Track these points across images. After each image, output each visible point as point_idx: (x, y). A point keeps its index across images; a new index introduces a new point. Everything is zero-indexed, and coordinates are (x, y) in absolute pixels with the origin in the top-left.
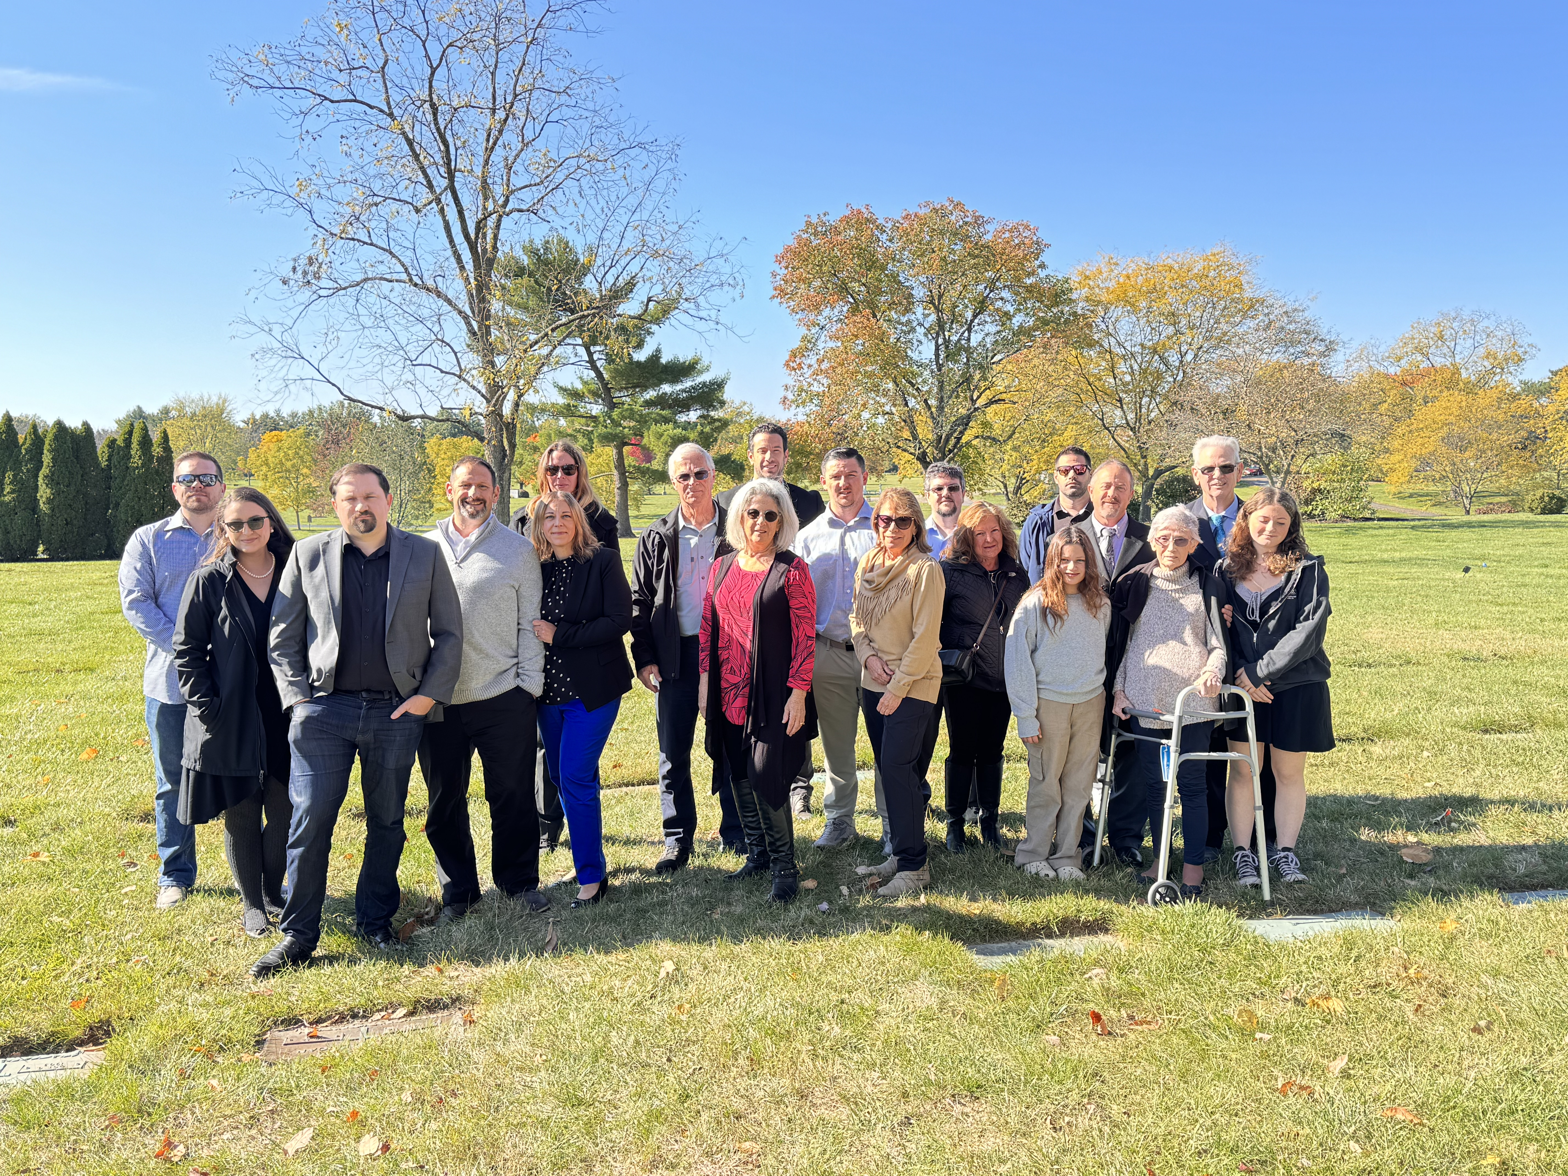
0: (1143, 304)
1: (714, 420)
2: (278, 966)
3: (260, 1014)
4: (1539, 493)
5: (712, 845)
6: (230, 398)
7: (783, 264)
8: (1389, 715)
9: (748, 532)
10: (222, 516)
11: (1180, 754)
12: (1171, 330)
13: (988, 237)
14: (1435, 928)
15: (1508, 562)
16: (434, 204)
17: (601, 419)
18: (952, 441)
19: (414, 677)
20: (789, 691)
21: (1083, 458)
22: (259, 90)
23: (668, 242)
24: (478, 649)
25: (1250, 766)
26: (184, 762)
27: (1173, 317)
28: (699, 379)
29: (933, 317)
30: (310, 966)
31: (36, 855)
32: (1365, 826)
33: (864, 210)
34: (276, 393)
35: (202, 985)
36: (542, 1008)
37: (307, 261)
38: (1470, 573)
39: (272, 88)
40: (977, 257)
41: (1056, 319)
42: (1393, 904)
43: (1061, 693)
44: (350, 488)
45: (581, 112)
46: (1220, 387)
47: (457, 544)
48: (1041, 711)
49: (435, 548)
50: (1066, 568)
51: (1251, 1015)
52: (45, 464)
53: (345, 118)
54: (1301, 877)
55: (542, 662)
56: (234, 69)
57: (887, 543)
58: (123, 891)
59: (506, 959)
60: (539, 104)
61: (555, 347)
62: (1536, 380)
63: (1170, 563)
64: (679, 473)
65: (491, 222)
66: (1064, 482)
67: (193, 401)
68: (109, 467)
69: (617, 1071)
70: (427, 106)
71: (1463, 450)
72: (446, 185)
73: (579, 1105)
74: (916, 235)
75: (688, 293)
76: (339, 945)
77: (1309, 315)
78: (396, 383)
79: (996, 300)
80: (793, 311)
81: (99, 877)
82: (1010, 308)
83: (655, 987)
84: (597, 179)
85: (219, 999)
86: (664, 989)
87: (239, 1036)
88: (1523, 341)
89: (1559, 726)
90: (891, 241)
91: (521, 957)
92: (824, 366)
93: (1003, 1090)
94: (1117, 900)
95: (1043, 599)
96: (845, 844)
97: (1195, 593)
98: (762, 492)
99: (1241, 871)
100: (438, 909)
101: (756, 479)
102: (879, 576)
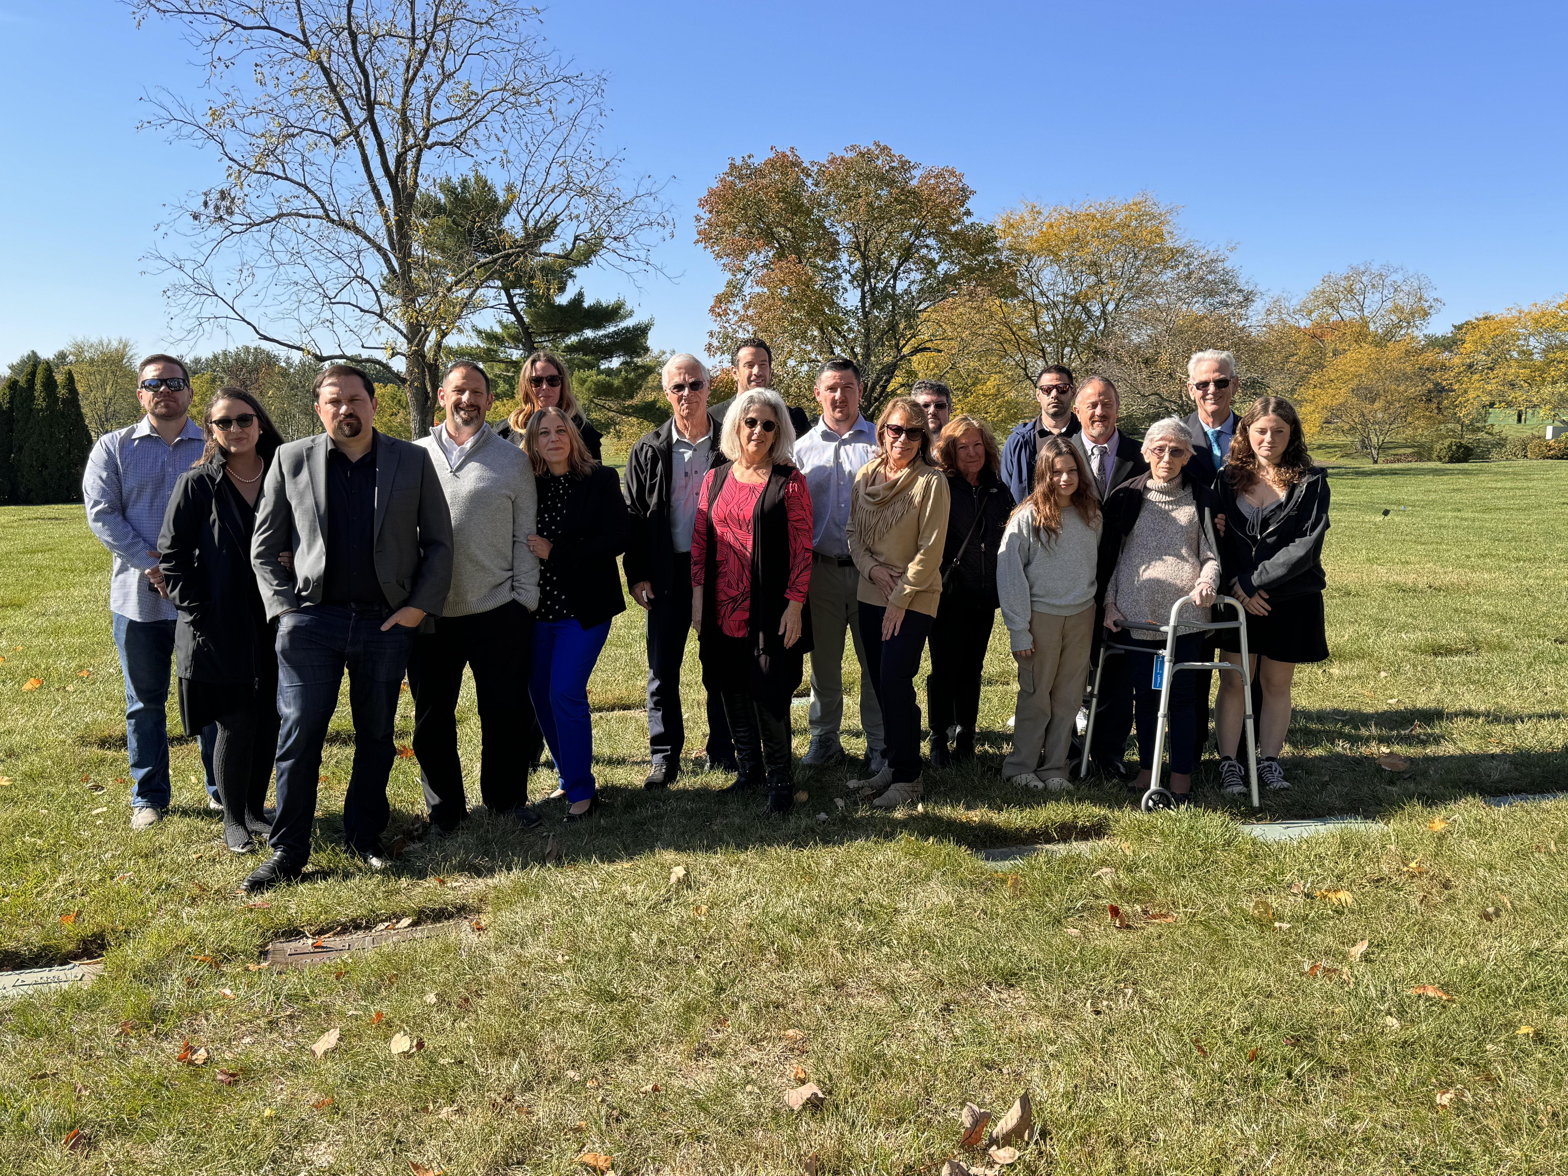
0: (1064, 254)
1: (637, 367)
2: (273, 880)
3: (259, 926)
4: (1447, 442)
5: (698, 763)
7: (707, 208)
9: (744, 440)
11: (1174, 664)
12: (1092, 280)
13: (914, 183)
14: (1424, 828)
15: (1423, 507)
16: (352, 137)
18: (878, 389)
19: (403, 587)
20: (785, 604)
21: (1065, 376)
22: (167, 14)
23: (593, 180)
24: (473, 561)
25: (1242, 675)
27: (1094, 266)
28: (623, 325)
29: (858, 265)
32: (1339, 740)
33: (789, 153)
34: (189, 332)
35: (194, 899)
36: (555, 913)
37: (218, 196)
38: (1389, 517)
39: (180, 12)
40: (903, 202)
41: (981, 267)
42: (1379, 809)
43: (1054, 606)
44: (334, 389)
45: (504, 44)
46: (1141, 336)
47: (450, 453)
48: (1034, 623)
50: (1059, 481)
51: (1267, 906)
53: (259, 45)
54: (1286, 784)
55: (537, 574)
57: (894, 454)
58: (94, 813)
59: (509, 869)
60: (460, 34)
61: (477, 288)
62: (1439, 334)
63: (1164, 474)
64: (673, 383)
65: (411, 156)
66: (1046, 401)
67: (92, 346)
68: (11, 409)
69: (645, 968)
70: (346, 33)
71: (1373, 401)
72: (364, 117)
73: (612, 1000)
74: (843, 180)
75: (617, 234)
76: (329, 861)
77: (1228, 265)
78: (315, 321)
79: (922, 247)
80: (718, 256)
81: (66, 800)
82: (935, 255)
83: (668, 891)
84: (522, 112)
85: (215, 912)
86: (677, 893)
87: (242, 947)
88: (1429, 295)
89: (1505, 648)
90: (816, 185)
91: (524, 867)
92: (750, 312)
93: (1037, 978)
94: (1111, 807)
95: (1035, 514)
96: (833, 761)
97: (1189, 505)
98: (760, 401)
99: (1228, 780)
100: (426, 827)
101: (745, 392)
102: (885, 489)
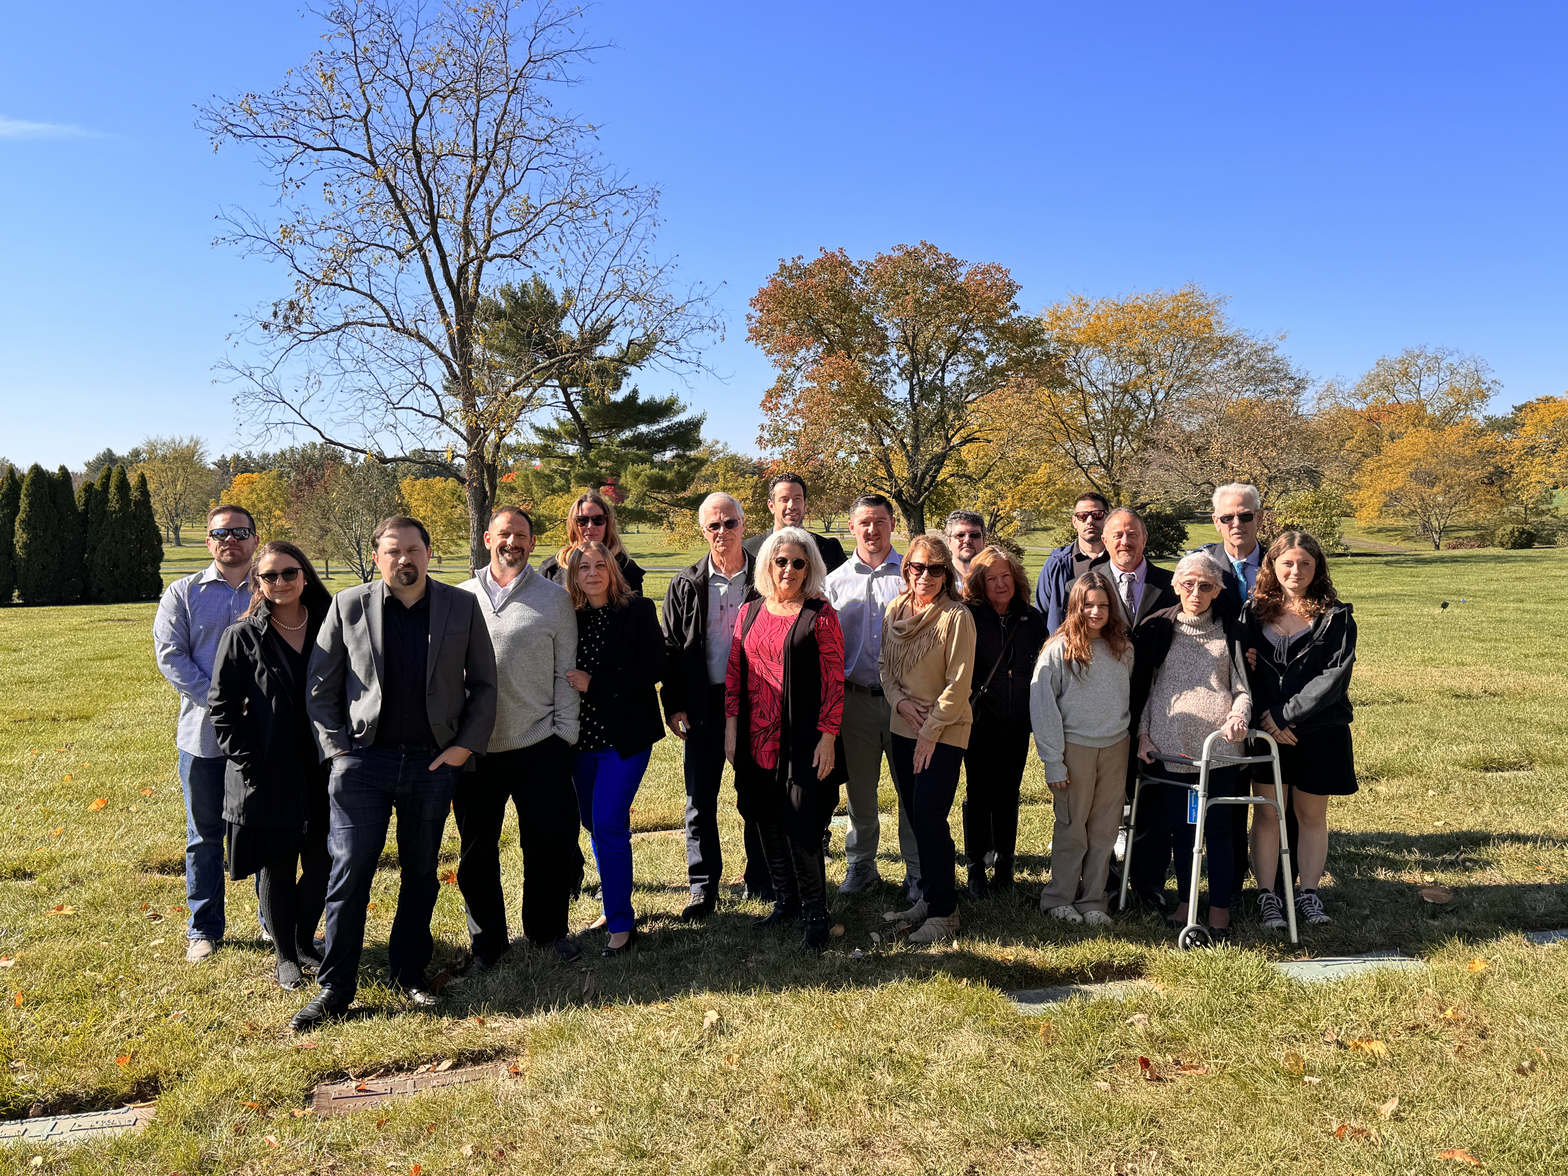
0: (1113, 344)
1: (690, 460)
2: (320, 1019)
3: (305, 1068)
4: (1509, 527)
5: (738, 891)
6: (202, 440)
7: (758, 306)
8: (1389, 754)
9: (776, 579)
10: (256, 569)
11: (1208, 799)
12: (1141, 369)
13: (961, 279)
14: (1464, 968)
15: (1484, 598)
16: (416, 251)
17: (578, 459)
18: (928, 479)
19: (452, 727)
20: (819, 736)
21: (1100, 503)
22: (243, 139)
23: (647, 286)
24: (516, 698)
25: (1276, 809)
26: (226, 815)
27: (1143, 357)
28: (676, 419)
29: (906, 358)
30: (348, 1020)
31: (60, 908)
32: (1382, 867)
33: (837, 253)
34: (257, 437)
35: (244, 1039)
36: (590, 1059)
37: (287, 306)
38: (1448, 609)
39: (256, 136)
40: (950, 298)
41: (1029, 359)
42: (1419, 946)
43: (1087, 738)
44: (394, 541)
45: (561, 159)
46: (1191, 425)
47: (495, 594)
48: (1068, 755)
49: (471, 600)
50: (1090, 613)
51: (1298, 1058)
52: (22, 508)
53: (329, 166)
54: (1326, 918)
55: (578, 710)
56: (218, 118)
57: (919, 590)
58: (152, 944)
59: (547, 1010)
60: (520, 150)
61: (535, 390)
62: (1499, 415)
63: (1194, 608)
64: (710, 521)
65: (472, 268)
66: (1082, 527)
67: (164, 444)
68: (86, 511)
69: (676, 1122)
70: (411, 153)
71: (1432, 485)
72: (428, 231)
73: (642, 1157)
74: (890, 278)
75: (669, 337)
76: (375, 997)
77: (1278, 353)
78: (379, 426)
79: (970, 340)
80: (769, 352)
81: (126, 931)
82: (983, 348)
83: (701, 1037)
84: (578, 225)
85: (263, 1053)
86: (710, 1039)
87: (288, 1091)
88: (1487, 377)
89: (1559, 763)
90: (865, 283)
91: (561, 1007)
92: (800, 406)
93: (1063, 1137)
94: (1148, 945)
95: (1066, 645)
96: (869, 890)
97: (1219, 638)
98: (788, 540)
99: (1267, 913)
100: (468, 959)
101: (779, 529)
102: (910, 623)
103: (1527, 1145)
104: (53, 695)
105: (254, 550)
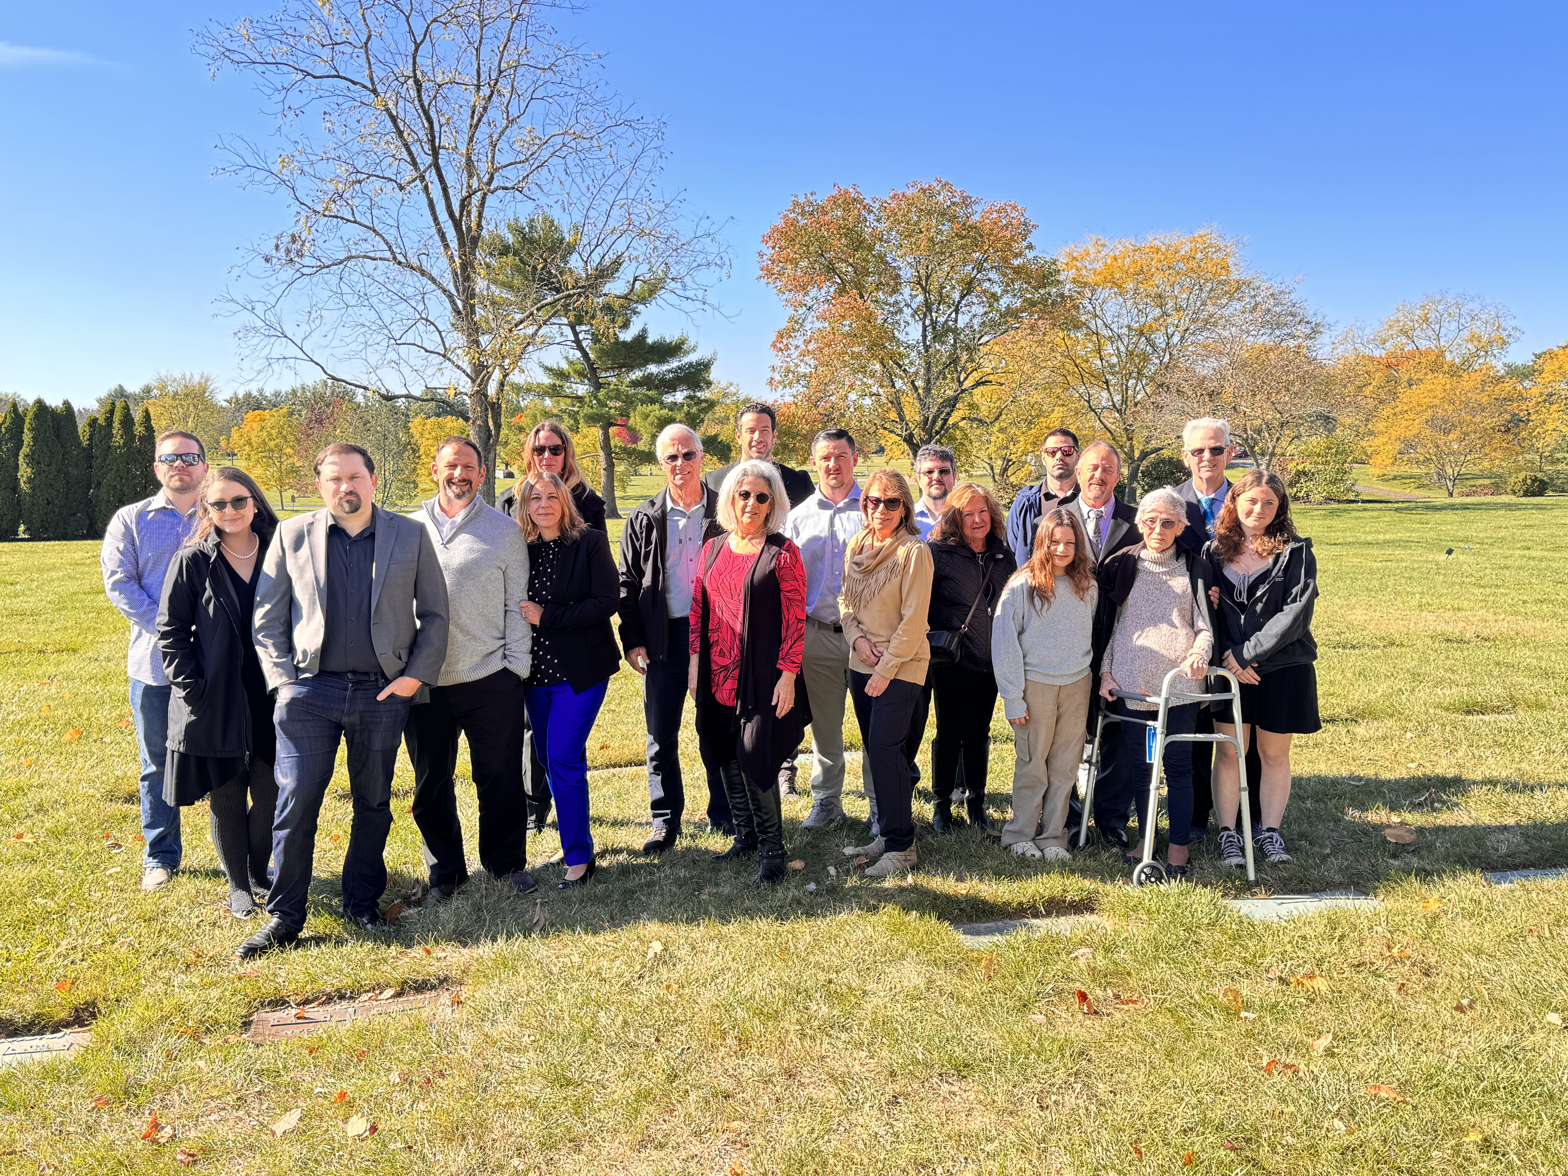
0: (1130, 286)
1: (700, 401)
2: (265, 947)
3: (246, 995)
4: (1522, 476)
5: (700, 826)
6: (213, 377)
7: (770, 244)
8: (1373, 697)
9: (739, 513)
10: (204, 497)
11: (1167, 735)
12: (1157, 312)
13: (976, 218)
14: (1418, 908)
15: (1491, 545)
16: (418, 182)
17: (587, 399)
18: (939, 423)
19: (400, 658)
20: (779, 674)
21: (1070, 440)
22: (241, 65)
23: (654, 221)
24: (465, 631)
25: (1236, 747)
26: (168, 744)
27: (1159, 299)
28: (686, 360)
29: (920, 298)
30: (296, 948)
31: (20, 836)
32: (1349, 806)
33: (851, 190)
34: (259, 372)
35: (188, 966)
36: (531, 988)
37: (290, 239)
38: (1453, 555)
39: (254, 63)
40: (964, 237)
41: (1044, 300)
42: (1376, 884)
43: (1048, 675)
44: (336, 468)
45: (567, 89)
46: (1206, 369)
47: (443, 525)
48: (1028, 693)
49: (419, 530)
50: (1056, 550)
51: (1237, 993)
52: (25, 443)
53: (328, 94)
54: (1285, 857)
55: (529, 644)
56: (215, 43)
57: (876, 524)
58: (108, 873)
59: (494, 940)
60: (524, 80)
61: (540, 327)
62: (1519, 363)
63: (1157, 545)
64: (667, 454)
65: (475, 200)
66: (1051, 463)
67: (175, 380)
68: (90, 446)
69: (605, 1052)
70: (411, 82)
71: (1447, 432)
72: (429, 162)
74: (904, 216)
75: (675, 273)
76: (325, 927)
77: (1295, 297)
78: (380, 362)
79: (984, 281)
80: (780, 292)
81: (84, 859)
82: (997, 290)
83: (643, 967)
84: (583, 157)
85: (205, 980)
86: (652, 969)
87: (226, 1017)
88: (1508, 324)
89: (1541, 707)
90: (878, 221)
91: (509, 937)
92: (811, 347)
93: (990, 1069)
94: (1103, 880)
95: (1030, 580)
96: (832, 825)
97: (1182, 575)
98: (753, 473)
99: (1226, 851)
100: (425, 890)
101: (746, 460)
102: (868, 558)
103: (1454, 1082)
104: (42, 628)
105: (203, 477)
